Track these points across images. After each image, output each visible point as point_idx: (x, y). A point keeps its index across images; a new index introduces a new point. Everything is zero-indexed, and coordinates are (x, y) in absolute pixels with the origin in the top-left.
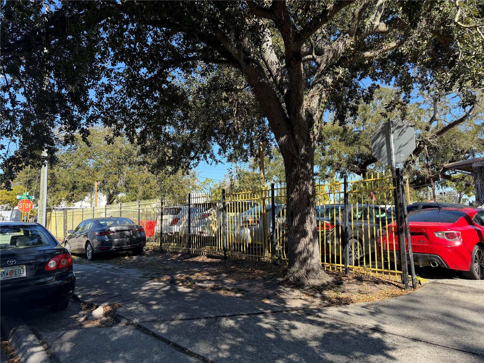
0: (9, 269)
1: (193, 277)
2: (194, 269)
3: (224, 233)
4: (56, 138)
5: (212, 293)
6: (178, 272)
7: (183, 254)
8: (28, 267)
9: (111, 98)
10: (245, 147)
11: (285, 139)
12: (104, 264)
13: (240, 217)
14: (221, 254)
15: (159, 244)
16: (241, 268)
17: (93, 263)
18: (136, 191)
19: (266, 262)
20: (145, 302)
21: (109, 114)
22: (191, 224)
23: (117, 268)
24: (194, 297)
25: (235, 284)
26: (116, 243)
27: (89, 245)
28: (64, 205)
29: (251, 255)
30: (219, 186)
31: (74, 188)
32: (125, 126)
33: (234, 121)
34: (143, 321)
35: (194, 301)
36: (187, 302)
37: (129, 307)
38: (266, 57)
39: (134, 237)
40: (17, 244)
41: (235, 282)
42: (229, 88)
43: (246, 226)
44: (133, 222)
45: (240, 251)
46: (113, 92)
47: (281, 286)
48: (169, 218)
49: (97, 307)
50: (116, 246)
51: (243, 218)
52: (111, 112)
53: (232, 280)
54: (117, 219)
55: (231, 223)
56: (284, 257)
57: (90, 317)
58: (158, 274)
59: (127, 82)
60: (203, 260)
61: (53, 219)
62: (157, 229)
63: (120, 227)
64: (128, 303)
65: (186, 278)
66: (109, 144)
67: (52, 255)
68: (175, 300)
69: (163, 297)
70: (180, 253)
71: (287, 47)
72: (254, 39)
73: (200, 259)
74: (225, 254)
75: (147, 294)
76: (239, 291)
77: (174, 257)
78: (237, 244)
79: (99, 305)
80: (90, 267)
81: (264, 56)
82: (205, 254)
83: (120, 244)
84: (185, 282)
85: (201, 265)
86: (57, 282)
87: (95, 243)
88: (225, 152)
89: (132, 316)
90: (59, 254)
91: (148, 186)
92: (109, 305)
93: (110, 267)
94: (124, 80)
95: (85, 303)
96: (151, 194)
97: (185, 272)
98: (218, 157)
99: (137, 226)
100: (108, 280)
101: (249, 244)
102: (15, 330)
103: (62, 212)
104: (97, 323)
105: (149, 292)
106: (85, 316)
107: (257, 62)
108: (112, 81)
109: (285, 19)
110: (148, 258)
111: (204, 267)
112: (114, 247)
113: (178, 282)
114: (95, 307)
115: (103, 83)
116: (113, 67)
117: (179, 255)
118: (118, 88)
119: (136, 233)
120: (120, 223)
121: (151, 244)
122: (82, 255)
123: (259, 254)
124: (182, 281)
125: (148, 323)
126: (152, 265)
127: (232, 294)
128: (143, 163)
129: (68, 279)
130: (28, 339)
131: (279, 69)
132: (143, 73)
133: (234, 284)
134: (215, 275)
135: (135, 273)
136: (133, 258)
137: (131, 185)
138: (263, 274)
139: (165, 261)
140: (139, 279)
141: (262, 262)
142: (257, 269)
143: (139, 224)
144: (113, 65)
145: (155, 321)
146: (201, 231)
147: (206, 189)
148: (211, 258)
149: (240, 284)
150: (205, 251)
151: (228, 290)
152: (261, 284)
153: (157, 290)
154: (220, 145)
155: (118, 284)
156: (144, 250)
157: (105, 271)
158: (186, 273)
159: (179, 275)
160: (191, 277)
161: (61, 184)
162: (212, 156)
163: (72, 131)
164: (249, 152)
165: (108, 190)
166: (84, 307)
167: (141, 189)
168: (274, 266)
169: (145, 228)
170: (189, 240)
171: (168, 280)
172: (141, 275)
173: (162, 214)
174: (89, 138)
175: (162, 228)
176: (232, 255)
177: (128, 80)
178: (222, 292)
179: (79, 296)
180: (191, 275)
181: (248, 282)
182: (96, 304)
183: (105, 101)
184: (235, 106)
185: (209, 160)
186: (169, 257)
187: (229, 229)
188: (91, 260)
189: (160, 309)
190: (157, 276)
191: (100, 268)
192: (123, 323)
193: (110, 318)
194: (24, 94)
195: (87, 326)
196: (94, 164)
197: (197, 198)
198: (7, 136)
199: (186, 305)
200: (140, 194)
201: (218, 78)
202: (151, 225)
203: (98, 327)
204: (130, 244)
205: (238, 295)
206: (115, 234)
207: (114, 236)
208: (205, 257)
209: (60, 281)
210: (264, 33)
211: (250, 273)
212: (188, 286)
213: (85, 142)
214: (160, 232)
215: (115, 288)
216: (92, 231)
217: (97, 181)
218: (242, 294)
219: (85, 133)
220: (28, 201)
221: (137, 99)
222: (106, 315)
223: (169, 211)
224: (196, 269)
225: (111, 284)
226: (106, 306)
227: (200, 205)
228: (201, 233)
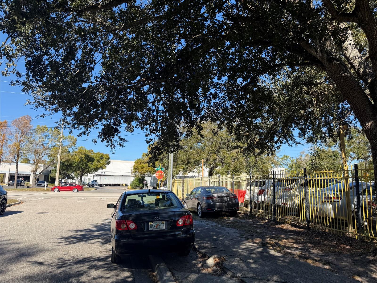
0: (156, 223)
1: (282, 243)
2: (280, 235)
3: (306, 206)
4: (180, 132)
5: (301, 261)
6: (268, 236)
7: (270, 221)
8: (166, 222)
9: (217, 103)
10: (324, 130)
11: (371, 125)
12: (210, 222)
13: (322, 194)
14: (304, 224)
15: (250, 210)
16: (325, 240)
17: (202, 219)
18: (229, 166)
19: (351, 238)
20: (244, 259)
21: (215, 114)
22: (276, 196)
23: (219, 226)
24: (285, 262)
25: (322, 256)
26: (218, 206)
27: (200, 206)
28: (181, 174)
29: (334, 229)
30: (295, 161)
31: (188, 163)
32: (226, 122)
33: (314, 110)
34: (244, 276)
35: (286, 265)
36: (279, 265)
37: (233, 262)
38: (348, 53)
39: (230, 203)
40: (159, 205)
41: (321, 253)
42: (310, 83)
43: (328, 202)
44: (229, 190)
45: (324, 224)
46: (218, 98)
47: (372, 265)
48: (256, 189)
49: (209, 258)
50: (218, 208)
51: (325, 194)
52: (216, 112)
53: (318, 251)
54: (218, 187)
55: (314, 197)
56: (371, 235)
57: (205, 265)
58: (251, 236)
59: (227, 90)
60: (288, 228)
61: (175, 184)
62: (247, 197)
63: (220, 194)
64: (232, 258)
65: (275, 243)
66: (214, 135)
67: (180, 215)
68: (268, 262)
69: (258, 257)
70: (267, 219)
71: (371, 42)
72: (337, 42)
73: (285, 227)
74: (308, 226)
75: (245, 252)
76: (327, 263)
77: (262, 222)
78: (320, 217)
79: (211, 256)
80: (201, 223)
81: (345, 53)
82: (289, 223)
83: (221, 207)
84: (275, 246)
85: (286, 232)
86: (184, 235)
87: (204, 204)
88: (304, 135)
89: (235, 270)
90: (184, 215)
91: (238, 162)
92: (218, 257)
93: (214, 224)
94: (226, 88)
95: (200, 253)
96: (240, 169)
97: (273, 237)
98: (298, 140)
99: (232, 194)
100: (214, 235)
101: (332, 218)
102: (158, 266)
103: (181, 180)
104: (210, 271)
105: (247, 251)
106: (202, 263)
107: (339, 60)
108: (217, 90)
109: (368, 19)
110: (241, 221)
111: (290, 235)
112: (216, 209)
113: (269, 245)
114: (208, 257)
115: (211, 92)
116: (219, 81)
117: (266, 221)
118: (221, 95)
119: (232, 200)
120: (220, 191)
121: (243, 209)
122: (195, 212)
123: (343, 229)
124: (272, 245)
125: (249, 279)
126: (245, 227)
127: (320, 265)
128: (237, 147)
129: (190, 234)
130: (167, 275)
131: (361, 62)
132: (240, 82)
133: (320, 255)
134: (301, 243)
135: (233, 233)
136: (230, 219)
137: (225, 162)
138: (349, 250)
139: (255, 225)
140: (237, 238)
141: (347, 237)
142: (342, 244)
143: (233, 192)
144: (218, 79)
145: (254, 278)
146: (284, 202)
147: (284, 164)
148: (295, 227)
149: (327, 256)
150: (290, 220)
151: (316, 260)
152: (350, 260)
153: (252, 250)
154: (300, 129)
155: (222, 240)
156: (238, 213)
157: (211, 227)
158: (275, 238)
159: (269, 239)
160: (280, 242)
161: (180, 160)
162: (292, 139)
163: (191, 128)
164: (328, 134)
165: (210, 164)
166: (200, 255)
167: (233, 164)
168: (361, 243)
169: (238, 196)
170: (275, 209)
171: (260, 242)
172: (238, 235)
173: (251, 186)
174: (202, 132)
175: (251, 197)
176: (315, 227)
177: (228, 88)
178: (310, 261)
179: (196, 247)
180: (279, 241)
181: (335, 255)
182: (208, 255)
183: (212, 105)
184: (315, 97)
185: (290, 142)
186: (259, 222)
187: (311, 203)
188: (201, 217)
189: (257, 268)
190: (250, 238)
191: (207, 224)
192: (229, 274)
193: (219, 268)
194: (163, 105)
195: (204, 272)
196: (201, 146)
197: (281, 174)
198: (154, 133)
199: (279, 268)
200: (232, 167)
201: (300, 76)
202: (242, 194)
203: (211, 274)
204: (228, 208)
205: (327, 267)
206: (217, 199)
207: (216, 200)
208: (290, 226)
209: (185, 235)
210: (347, 35)
211: (336, 247)
212: (278, 250)
213: (200, 135)
214: (249, 200)
215: (220, 243)
216: (201, 196)
217: (203, 159)
218: (330, 266)
219: (199, 129)
220: (161, 172)
221: (234, 101)
222: (216, 264)
223: (256, 183)
224: (282, 236)
225: (217, 239)
226: (215, 258)
227: (283, 180)
228: (285, 204)
